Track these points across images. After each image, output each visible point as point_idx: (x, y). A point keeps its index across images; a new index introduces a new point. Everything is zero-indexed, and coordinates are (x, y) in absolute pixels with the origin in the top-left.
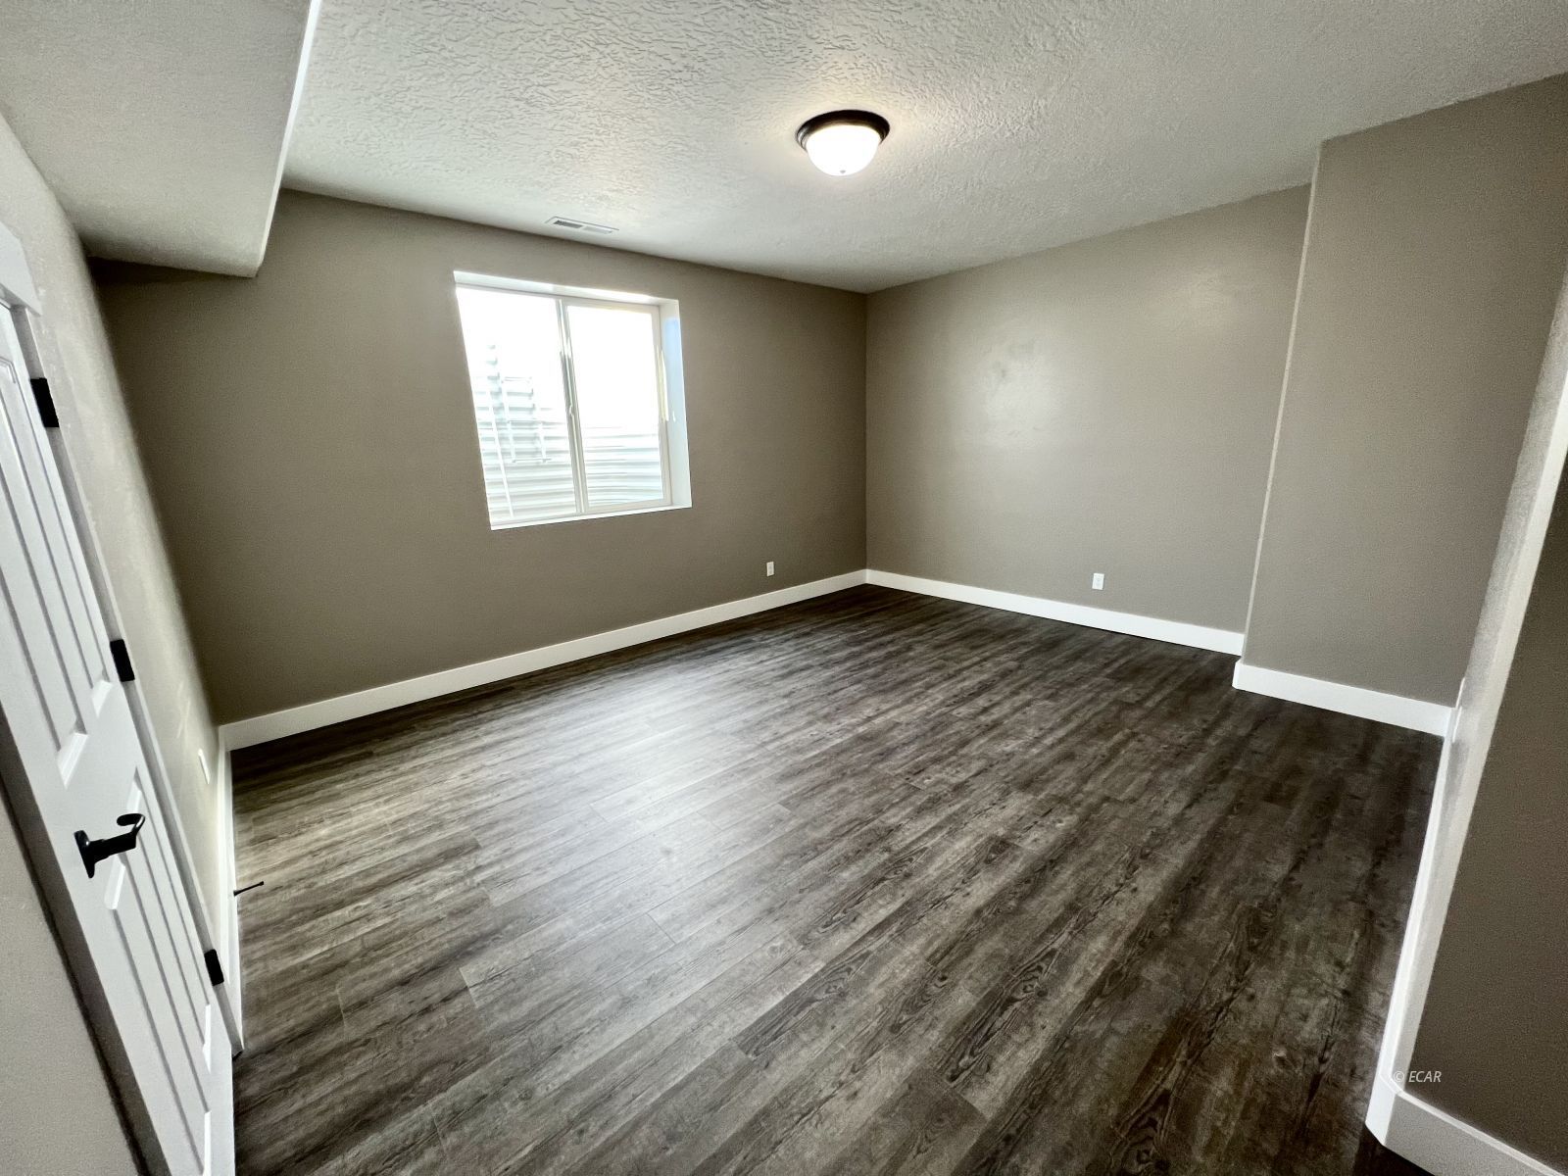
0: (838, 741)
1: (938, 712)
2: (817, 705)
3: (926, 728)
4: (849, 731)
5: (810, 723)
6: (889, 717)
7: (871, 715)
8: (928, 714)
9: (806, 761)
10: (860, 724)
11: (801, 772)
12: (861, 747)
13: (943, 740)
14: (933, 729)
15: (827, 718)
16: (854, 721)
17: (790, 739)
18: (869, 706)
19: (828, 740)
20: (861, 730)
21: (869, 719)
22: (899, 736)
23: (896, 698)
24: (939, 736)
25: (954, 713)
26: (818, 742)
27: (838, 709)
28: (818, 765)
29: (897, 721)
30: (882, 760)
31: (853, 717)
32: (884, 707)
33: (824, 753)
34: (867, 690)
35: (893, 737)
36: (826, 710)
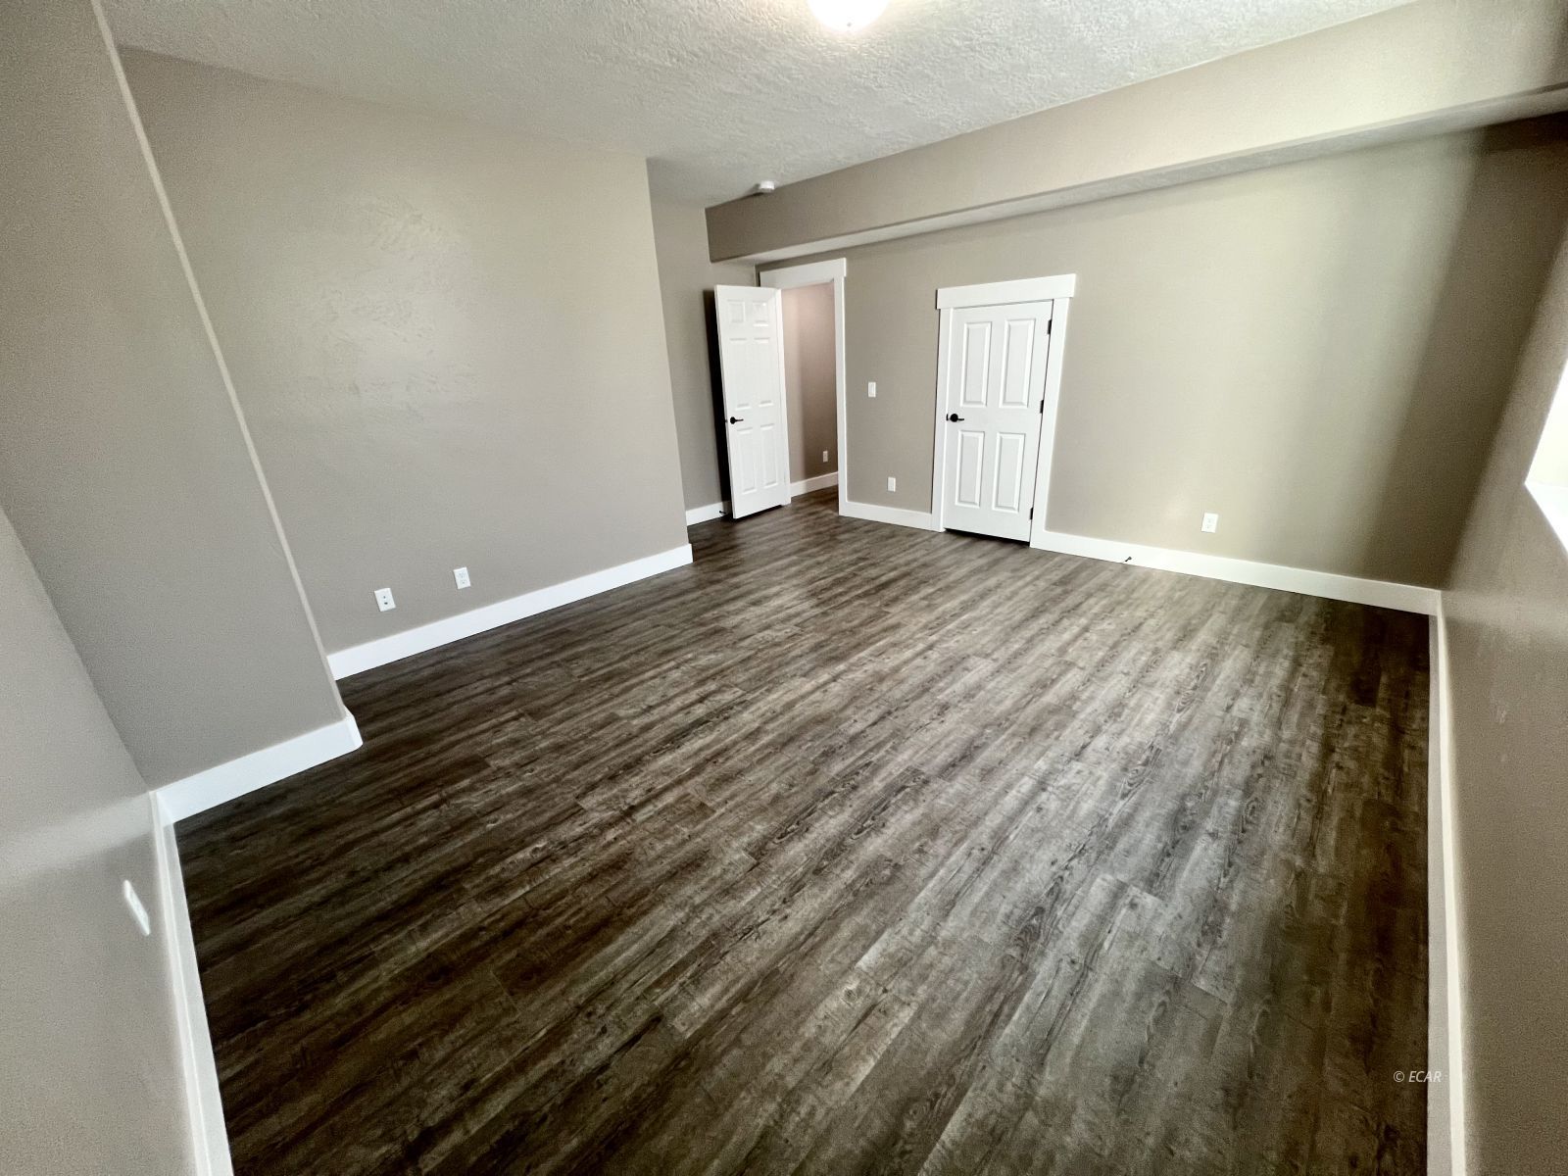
0: (862, 654)
1: (757, 694)
2: (897, 694)
3: (776, 674)
4: (853, 665)
5: (896, 670)
6: (813, 682)
7: (833, 684)
8: (769, 691)
9: (884, 638)
10: (844, 672)
11: (885, 630)
12: (838, 652)
13: (765, 661)
14: (770, 673)
15: (881, 678)
16: (851, 676)
17: (908, 654)
18: (838, 695)
19: (871, 655)
20: (842, 667)
21: (834, 679)
22: (805, 663)
23: (803, 711)
24: (766, 665)
25: (740, 692)
26: (880, 653)
27: (871, 689)
28: (873, 636)
29: (804, 679)
30: (819, 643)
31: (853, 680)
32: (818, 695)
33: (872, 644)
34: (840, 722)
35: (809, 662)
36: (884, 687)
